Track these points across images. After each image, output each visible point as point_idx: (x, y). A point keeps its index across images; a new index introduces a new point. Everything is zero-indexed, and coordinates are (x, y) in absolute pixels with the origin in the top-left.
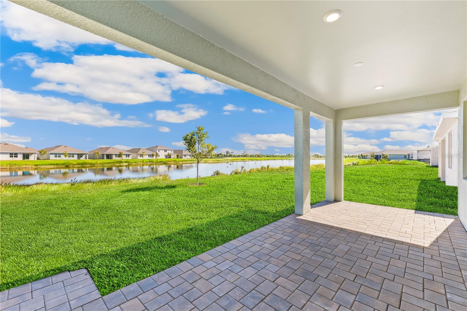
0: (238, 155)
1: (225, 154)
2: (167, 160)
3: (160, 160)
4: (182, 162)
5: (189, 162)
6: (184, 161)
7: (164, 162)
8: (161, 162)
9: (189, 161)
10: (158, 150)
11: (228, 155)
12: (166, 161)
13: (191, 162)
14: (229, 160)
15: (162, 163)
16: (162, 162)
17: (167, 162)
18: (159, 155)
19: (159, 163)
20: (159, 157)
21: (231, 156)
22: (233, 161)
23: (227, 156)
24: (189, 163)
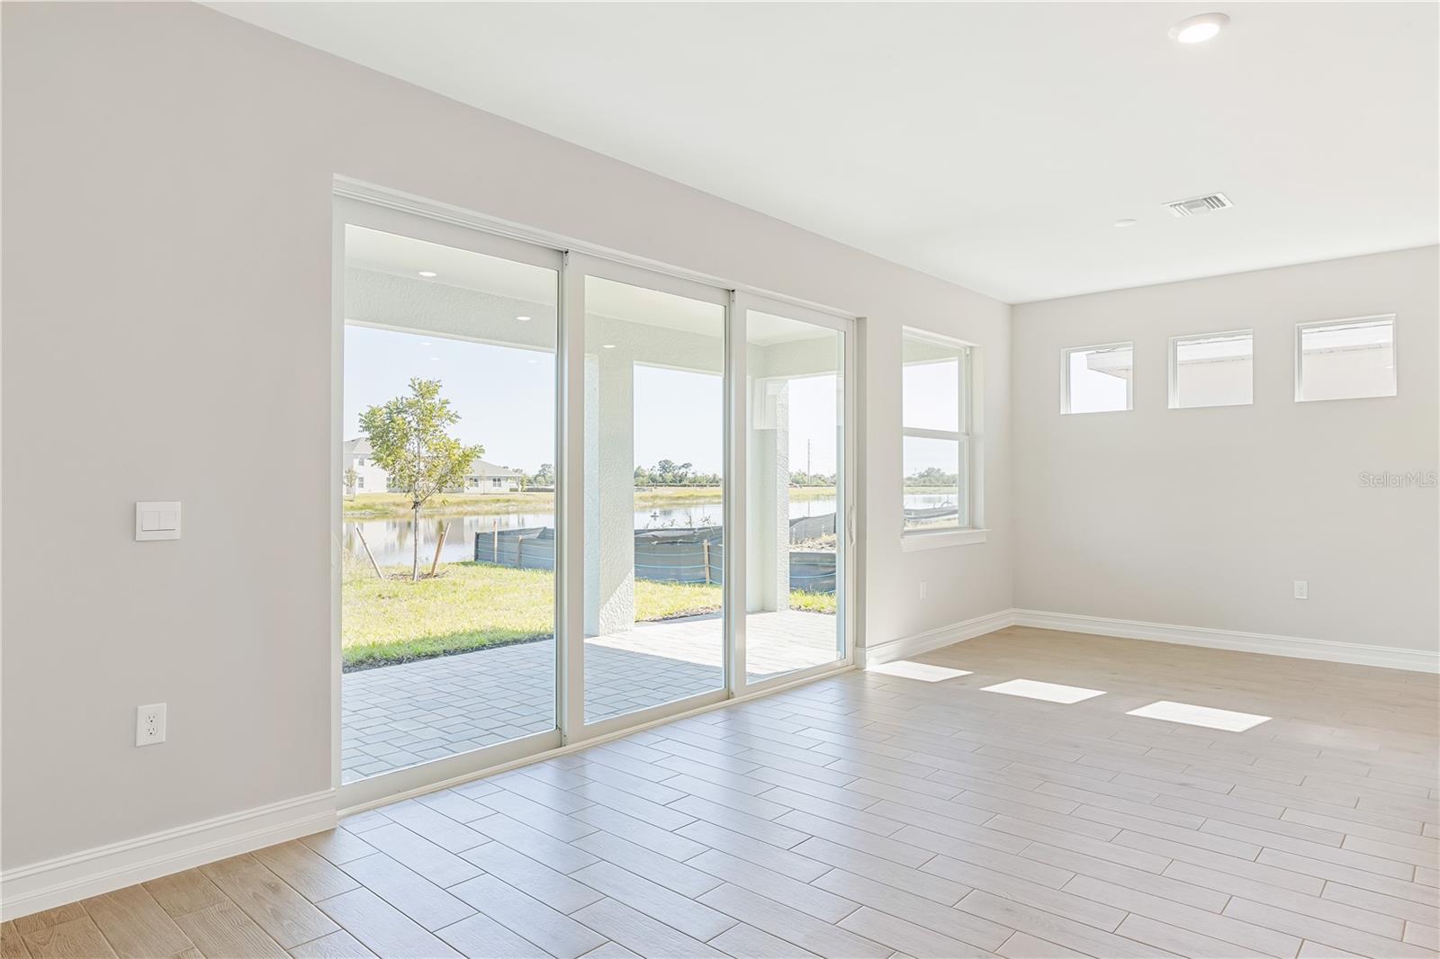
0: (711, 476)
1: (657, 473)
2: (392, 501)
3: (363, 502)
4: (454, 509)
5: (487, 508)
6: (465, 502)
7: (380, 507)
8: (365, 507)
9: (486, 502)
10: (356, 456)
11: (669, 476)
12: (388, 504)
13: (495, 507)
14: (662, 498)
15: (369, 511)
16: (370, 508)
17: (394, 508)
18: (362, 479)
19: (357, 512)
20: (361, 485)
21: (680, 481)
22: (681, 502)
23: (664, 483)
24: (487, 513)
